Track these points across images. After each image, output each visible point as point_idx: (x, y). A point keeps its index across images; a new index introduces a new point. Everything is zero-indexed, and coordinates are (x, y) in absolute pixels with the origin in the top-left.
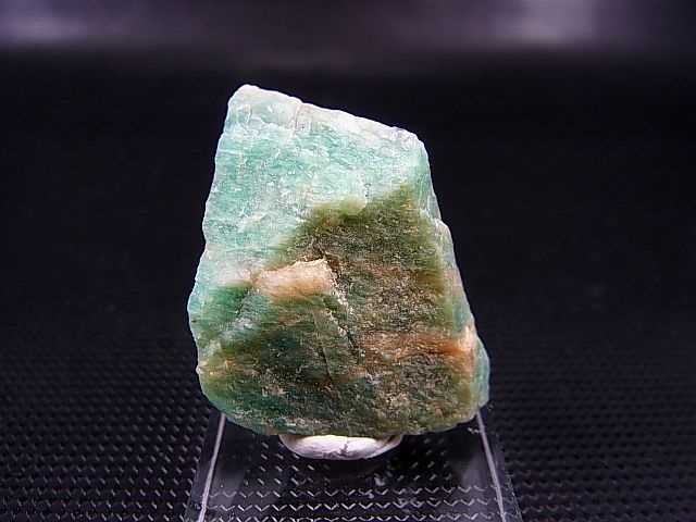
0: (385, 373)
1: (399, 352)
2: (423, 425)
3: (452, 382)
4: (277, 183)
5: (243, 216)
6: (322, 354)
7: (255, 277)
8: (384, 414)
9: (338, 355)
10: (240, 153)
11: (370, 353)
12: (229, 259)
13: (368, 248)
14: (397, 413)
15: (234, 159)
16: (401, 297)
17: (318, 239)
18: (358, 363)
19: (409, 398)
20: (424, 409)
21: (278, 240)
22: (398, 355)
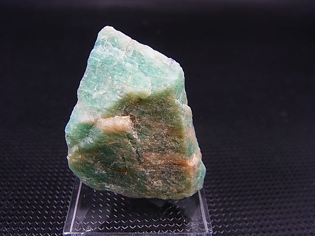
0: (152, 170)
1: (159, 162)
2: (168, 195)
3: (183, 178)
4: (112, 78)
5: (95, 91)
6: (124, 158)
7: (96, 121)
8: (150, 188)
9: (131, 159)
10: (99, 60)
11: (145, 161)
12: (86, 110)
13: (149, 113)
14: (156, 188)
15: (96, 62)
16: (163, 137)
17: (127, 107)
18: (140, 164)
19: (162, 183)
20: (169, 188)
21: (108, 105)
22: (159, 163)
